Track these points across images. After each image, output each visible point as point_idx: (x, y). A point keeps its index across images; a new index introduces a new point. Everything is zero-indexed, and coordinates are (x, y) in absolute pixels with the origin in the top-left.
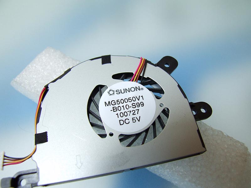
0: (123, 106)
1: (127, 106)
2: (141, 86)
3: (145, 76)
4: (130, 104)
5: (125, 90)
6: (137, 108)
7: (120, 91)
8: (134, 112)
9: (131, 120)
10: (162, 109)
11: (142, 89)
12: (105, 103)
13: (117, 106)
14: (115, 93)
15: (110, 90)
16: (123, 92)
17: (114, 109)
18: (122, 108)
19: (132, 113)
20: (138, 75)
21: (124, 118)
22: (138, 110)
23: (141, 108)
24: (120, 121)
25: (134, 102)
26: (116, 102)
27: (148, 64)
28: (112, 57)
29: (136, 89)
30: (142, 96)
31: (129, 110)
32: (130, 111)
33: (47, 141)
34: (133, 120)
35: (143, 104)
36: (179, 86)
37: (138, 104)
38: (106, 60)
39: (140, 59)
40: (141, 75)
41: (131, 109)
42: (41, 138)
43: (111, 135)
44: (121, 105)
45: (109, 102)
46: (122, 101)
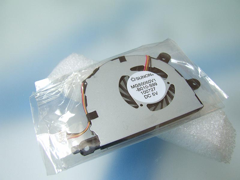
0: (144, 87)
1: (146, 87)
2: (152, 73)
3: (152, 67)
4: (148, 85)
5: (142, 77)
6: (153, 87)
7: (139, 78)
8: (152, 89)
9: (151, 95)
10: (169, 85)
11: (153, 75)
12: (131, 86)
13: (139, 87)
14: (136, 79)
15: (132, 78)
16: (141, 78)
17: (139, 90)
18: (144, 88)
19: (151, 90)
20: (147, 67)
21: (147, 94)
22: (154, 88)
23: (155, 86)
24: (144, 96)
25: (150, 83)
26: (138, 85)
27: (152, 59)
28: (126, 57)
29: (149, 75)
30: (154, 79)
31: (148, 89)
32: (150, 89)
33: (98, 117)
34: (153, 94)
35: (156, 84)
36: (176, 70)
37: (153, 84)
38: (122, 59)
39: (146, 57)
40: (150, 66)
41: (150, 88)
42: (93, 116)
43: (142, 105)
44: (142, 86)
45: (134, 86)
46: (142, 84)
